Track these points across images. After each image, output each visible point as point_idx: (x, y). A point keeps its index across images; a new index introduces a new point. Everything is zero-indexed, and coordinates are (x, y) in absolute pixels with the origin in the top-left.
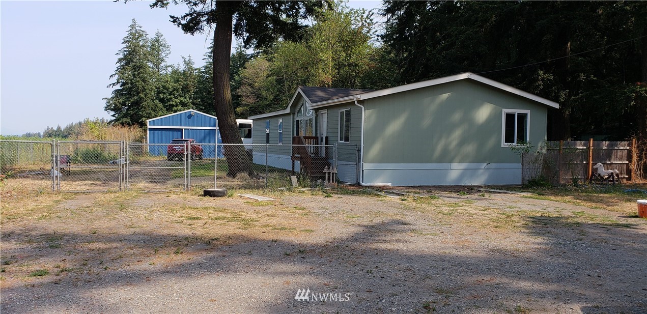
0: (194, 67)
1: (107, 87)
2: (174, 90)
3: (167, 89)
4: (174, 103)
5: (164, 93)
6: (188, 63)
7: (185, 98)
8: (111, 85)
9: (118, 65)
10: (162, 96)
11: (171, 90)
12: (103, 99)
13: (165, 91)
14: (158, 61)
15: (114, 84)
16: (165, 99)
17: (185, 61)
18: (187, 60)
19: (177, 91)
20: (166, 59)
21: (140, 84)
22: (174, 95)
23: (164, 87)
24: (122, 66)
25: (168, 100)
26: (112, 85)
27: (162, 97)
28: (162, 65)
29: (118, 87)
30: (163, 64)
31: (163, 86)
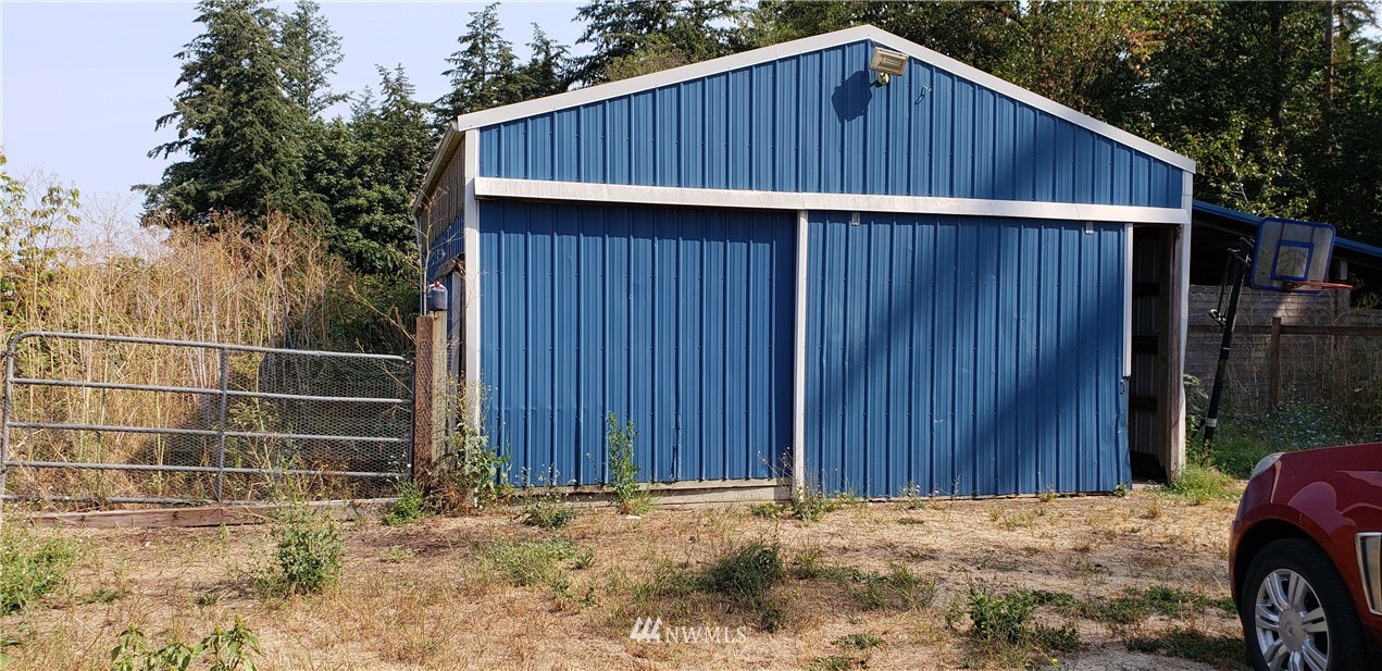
0: (414, 98)
1: (150, 155)
2: (363, 161)
3: (340, 158)
4: (361, 201)
5: (331, 172)
6: (395, 88)
7: (395, 186)
8: (160, 148)
9: (185, 86)
10: (322, 179)
11: (351, 160)
12: (133, 188)
13: (334, 164)
14: (305, 81)
15: (170, 147)
16: (333, 191)
17: (386, 80)
18: (393, 77)
19: (371, 163)
20: (329, 77)
21: (257, 133)
22: (361, 175)
23: (331, 153)
24: (197, 87)
25: (345, 193)
26: (164, 151)
27: (324, 181)
28: (316, 94)
29: (184, 156)
30: (320, 92)
31: (326, 148)
